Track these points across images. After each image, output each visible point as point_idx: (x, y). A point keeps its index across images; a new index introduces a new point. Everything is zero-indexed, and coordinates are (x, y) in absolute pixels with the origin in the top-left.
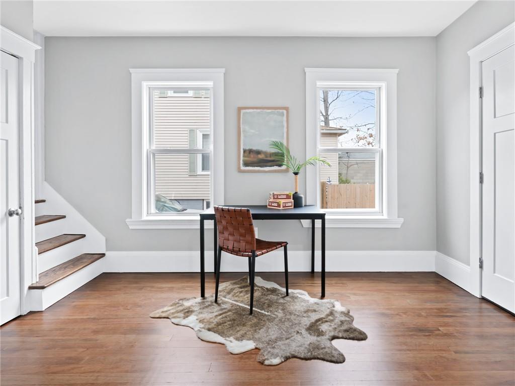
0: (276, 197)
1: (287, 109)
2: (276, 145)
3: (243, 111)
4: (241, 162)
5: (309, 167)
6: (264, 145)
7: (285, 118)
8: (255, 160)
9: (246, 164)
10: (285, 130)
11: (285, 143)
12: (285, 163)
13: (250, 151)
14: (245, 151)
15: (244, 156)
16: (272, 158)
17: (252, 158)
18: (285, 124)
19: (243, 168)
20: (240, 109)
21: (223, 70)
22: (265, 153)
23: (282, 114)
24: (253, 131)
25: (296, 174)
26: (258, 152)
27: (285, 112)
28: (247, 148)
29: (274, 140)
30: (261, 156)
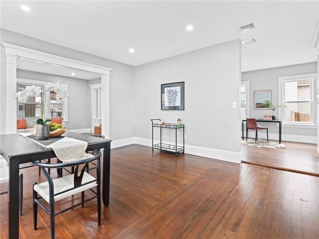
0: (265, 117)
1: (271, 90)
2: (267, 101)
3: (255, 92)
4: (255, 107)
5: (279, 108)
6: (263, 101)
7: (270, 93)
8: (260, 106)
9: (256, 107)
10: (270, 97)
11: (270, 101)
12: (270, 107)
13: (258, 104)
14: (256, 104)
15: (256, 105)
16: (265, 105)
17: (259, 105)
18: (270, 95)
19: (255, 108)
20: (254, 92)
21: (249, 81)
22: (263, 104)
23: (269, 92)
24: (259, 98)
25: (273, 110)
26: (261, 104)
27: (270, 91)
28: (257, 103)
29: (266, 100)
30: (261, 105)
